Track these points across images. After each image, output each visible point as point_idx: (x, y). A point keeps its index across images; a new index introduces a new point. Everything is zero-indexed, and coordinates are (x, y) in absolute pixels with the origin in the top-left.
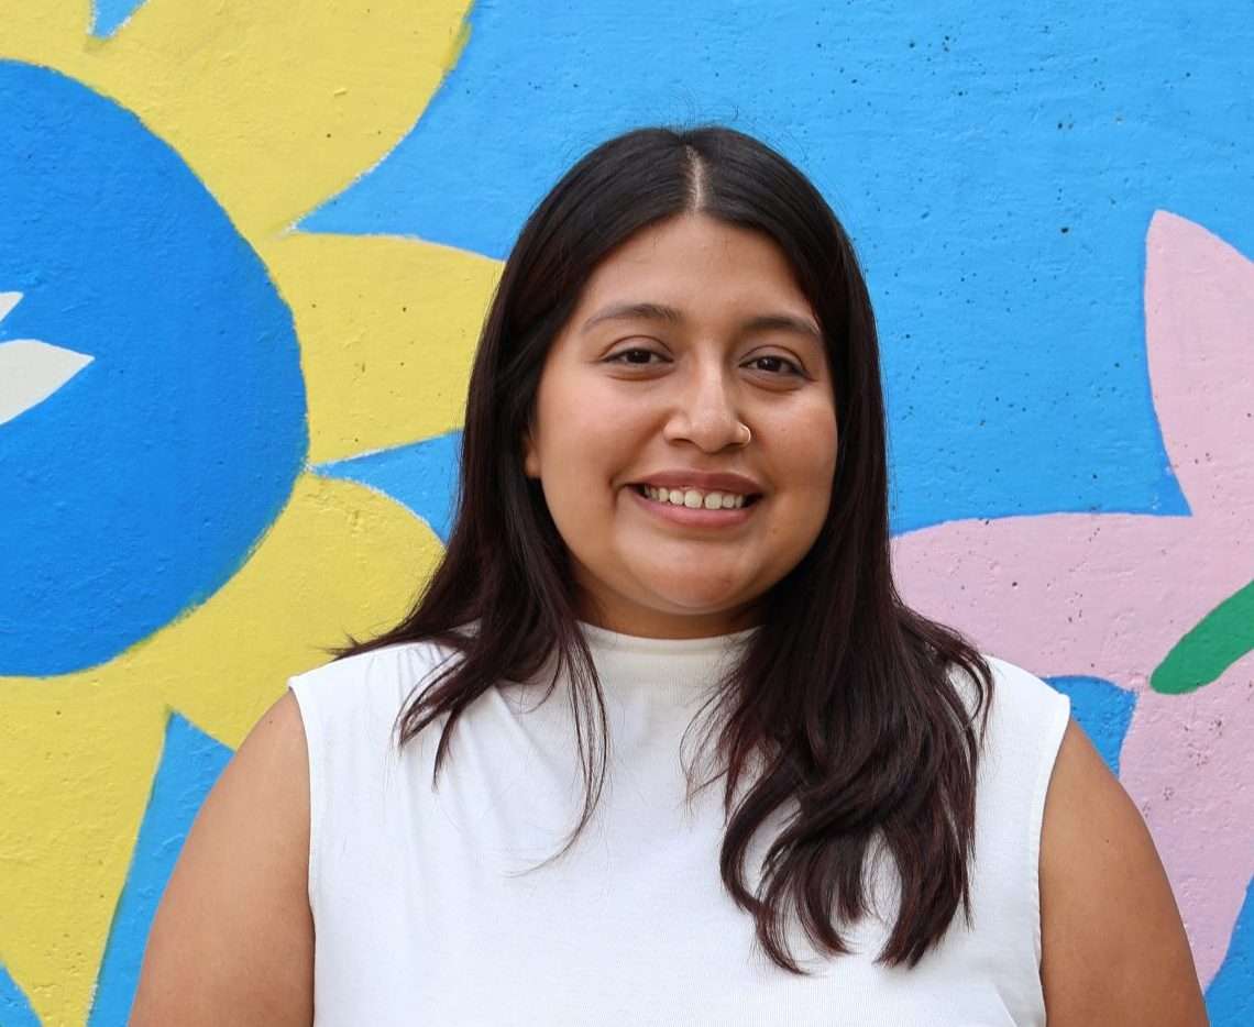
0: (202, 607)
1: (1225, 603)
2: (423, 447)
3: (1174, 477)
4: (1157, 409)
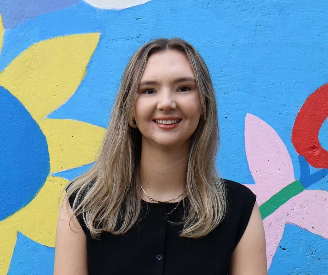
0: (25, 207)
1: (263, 204)
2: (77, 169)
3: (251, 175)
4: (247, 159)
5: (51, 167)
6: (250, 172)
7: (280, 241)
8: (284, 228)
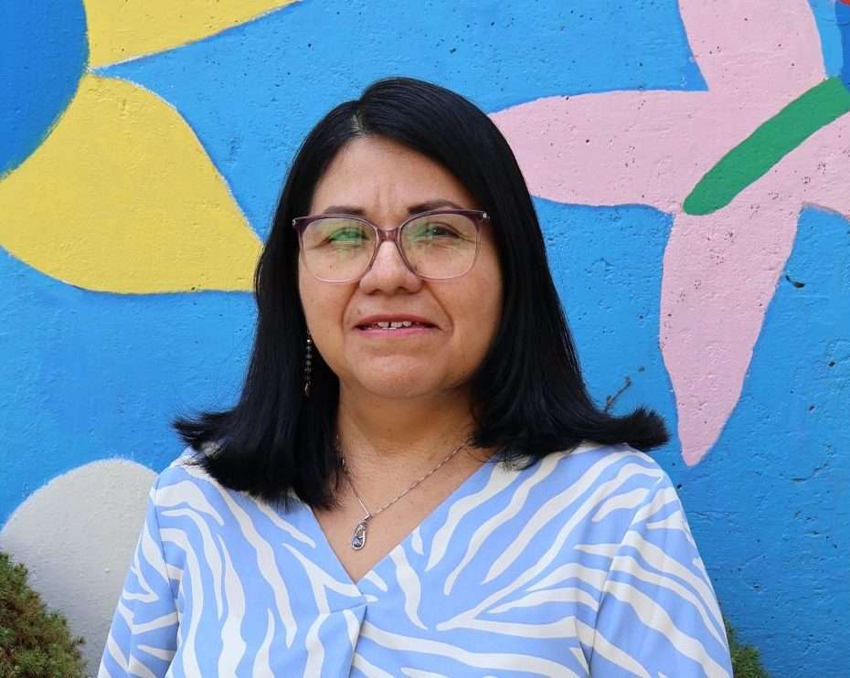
0: (15, 171)
1: (733, 151)
2: (170, 54)
3: (695, 64)
4: (683, 17)
5: (91, 51)
6: (692, 55)
7: (786, 260)
8: (796, 221)
